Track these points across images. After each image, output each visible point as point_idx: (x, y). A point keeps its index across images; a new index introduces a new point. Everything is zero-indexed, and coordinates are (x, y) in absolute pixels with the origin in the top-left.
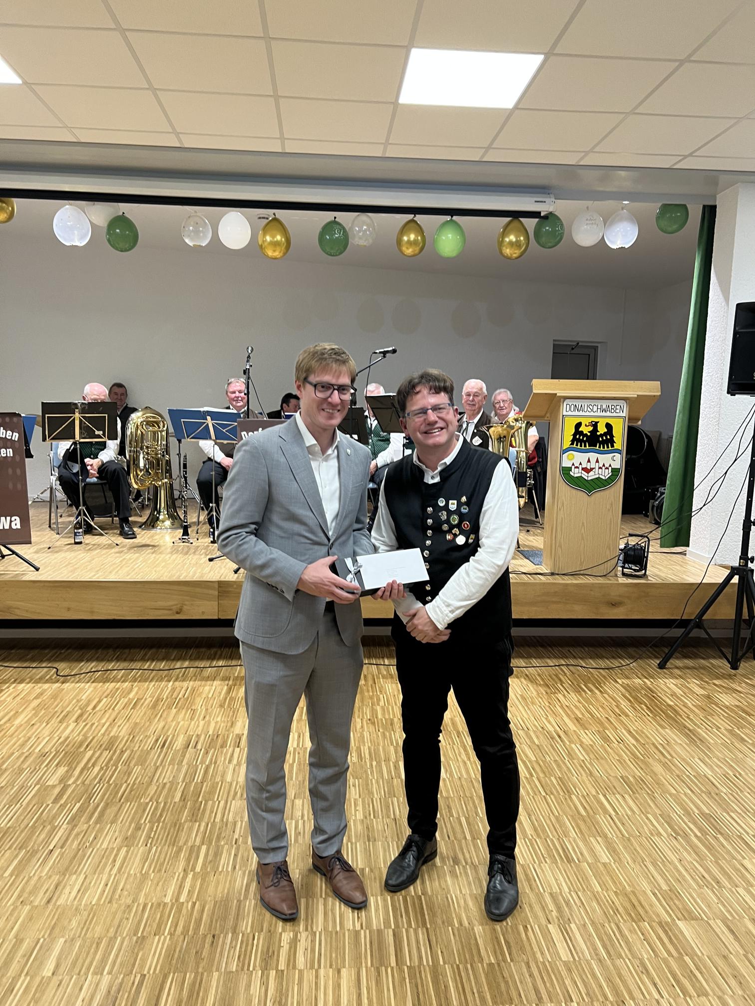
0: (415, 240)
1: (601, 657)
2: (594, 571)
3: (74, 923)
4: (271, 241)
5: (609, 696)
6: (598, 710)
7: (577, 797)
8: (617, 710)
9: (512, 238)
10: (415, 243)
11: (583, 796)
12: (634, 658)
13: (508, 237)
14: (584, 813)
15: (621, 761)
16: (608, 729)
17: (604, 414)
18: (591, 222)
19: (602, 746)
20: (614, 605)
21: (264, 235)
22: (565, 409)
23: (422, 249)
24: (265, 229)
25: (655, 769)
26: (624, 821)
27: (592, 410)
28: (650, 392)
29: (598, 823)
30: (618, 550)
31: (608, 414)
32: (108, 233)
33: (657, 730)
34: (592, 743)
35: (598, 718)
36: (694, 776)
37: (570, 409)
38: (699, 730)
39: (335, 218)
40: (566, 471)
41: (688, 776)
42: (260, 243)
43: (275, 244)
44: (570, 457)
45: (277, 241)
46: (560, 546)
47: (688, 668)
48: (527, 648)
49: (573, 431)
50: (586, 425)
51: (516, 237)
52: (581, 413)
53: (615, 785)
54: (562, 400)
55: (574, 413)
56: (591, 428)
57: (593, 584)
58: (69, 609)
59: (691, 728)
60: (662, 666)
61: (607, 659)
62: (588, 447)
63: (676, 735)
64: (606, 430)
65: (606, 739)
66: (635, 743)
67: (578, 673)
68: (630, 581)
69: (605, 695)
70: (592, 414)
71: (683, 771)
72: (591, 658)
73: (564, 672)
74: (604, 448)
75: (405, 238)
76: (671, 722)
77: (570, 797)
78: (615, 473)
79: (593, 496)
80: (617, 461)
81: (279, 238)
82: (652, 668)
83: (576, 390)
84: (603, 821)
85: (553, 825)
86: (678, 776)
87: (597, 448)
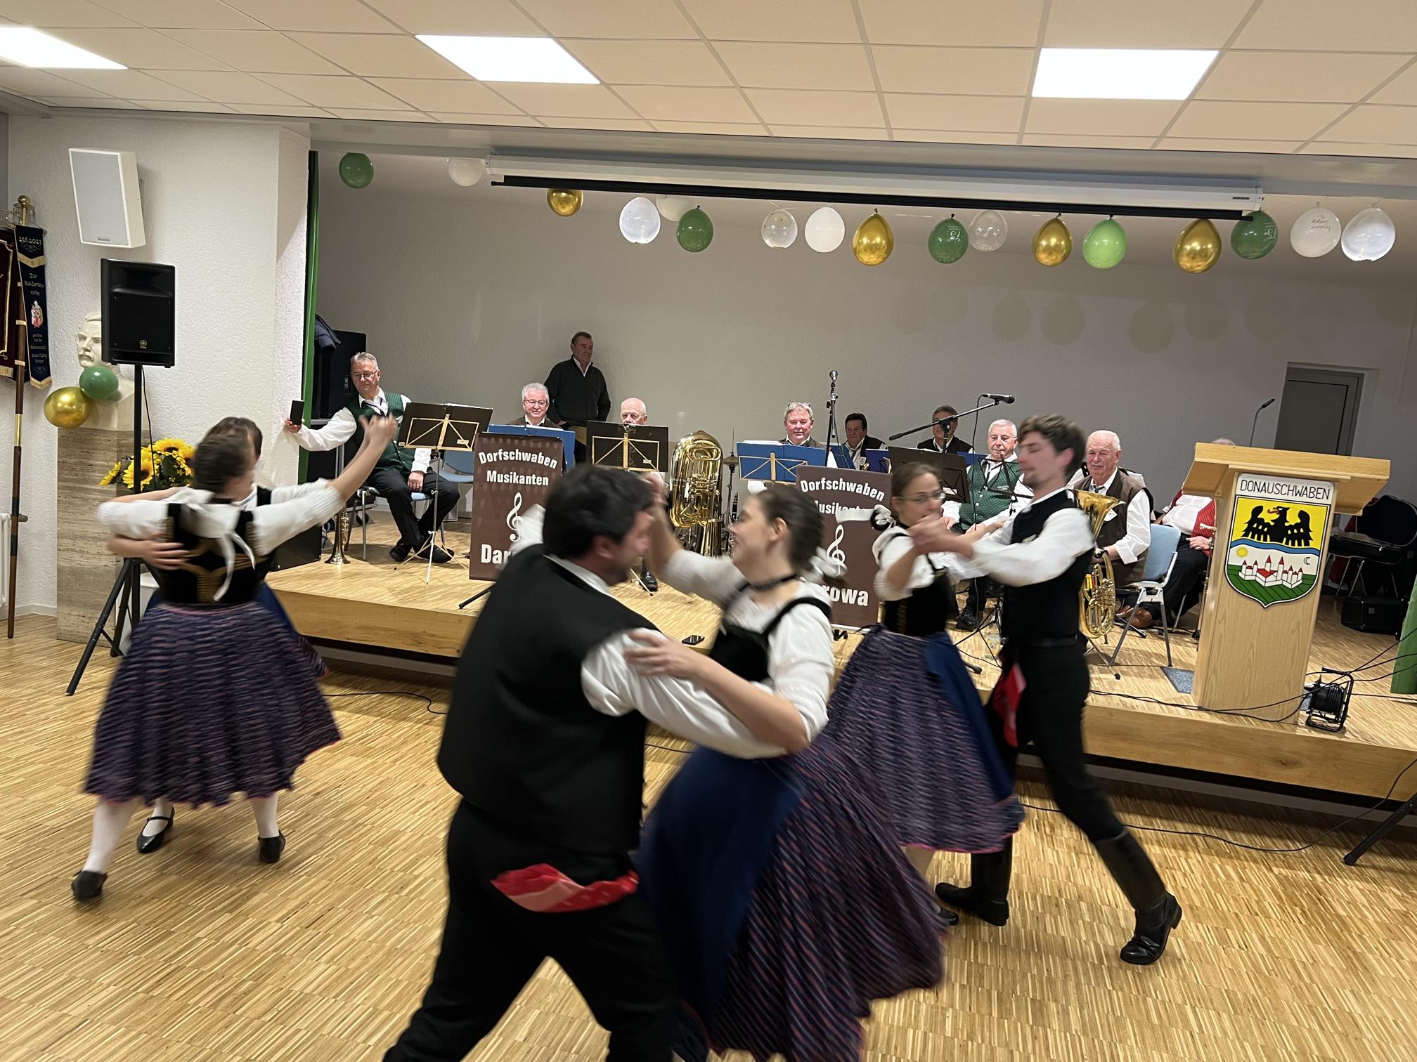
0: (1056, 246)
1: (1261, 833)
2: (1263, 714)
3: (550, 999)
4: (868, 244)
5: (1252, 887)
6: (1227, 902)
7: (1155, 1001)
8: (1256, 908)
9: (1196, 245)
10: (1056, 249)
11: (1163, 1002)
12: (1311, 843)
13: (1190, 245)
14: (1156, 1021)
15: (1235, 972)
16: (1232, 929)
17: (1298, 498)
18: (1318, 224)
19: (1215, 949)
20: (1284, 763)
21: (861, 237)
22: (1239, 487)
23: (1065, 258)
24: (864, 228)
25: (1278, 992)
26: (1208, 1043)
27: (1280, 492)
28: (1373, 474)
29: (1170, 1036)
30: (1302, 688)
31: (1304, 499)
32: (680, 230)
33: (1305, 942)
34: (1201, 941)
35: (1223, 911)
36: (1334, 1011)
37: (1247, 488)
38: (1370, 956)
39: (953, 215)
40: (1234, 571)
41: (1324, 1010)
42: (855, 244)
43: (872, 248)
44: (1242, 552)
45: (876, 245)
46: (1215, 672)
47: (1392, 870)
48: (1154, 803)
49: (1250, 517)
50: (1269, 511)
51: (1202, 245)
52: (1263, 494)
53: (1213, 998)
54: (1236, 474)
55: (1252, 494)
56: (1276, 516)
57: (1254, 730)
59: (1358, 950)
60: (1349, 861)
61: (1269, 837)
62: (1268, 541)
63: (1332, 956)
64: (1299, 521)
65: (1224, 941)
66: (1264, 953)
67: (1217, 848)
68: (1314, 734)
69: (1247, 885)
70: (1280, 496)
71: (1321, 1003)
72: (1244, 832)
73: (1196, 843)
74: (1293, 544)
75: (1044, 243)
76: (1330, 937)
77: (1145, 1001)
78: (1306, 582)
79: (1271, 610)
80: (1311, 564)
81: (878, 240)
82: (1335, 861)
83: (1258, 462)
84: (1179, 1037)
85: (1109, 1025)
86: (1310, 1006)
87: (1283, 544)
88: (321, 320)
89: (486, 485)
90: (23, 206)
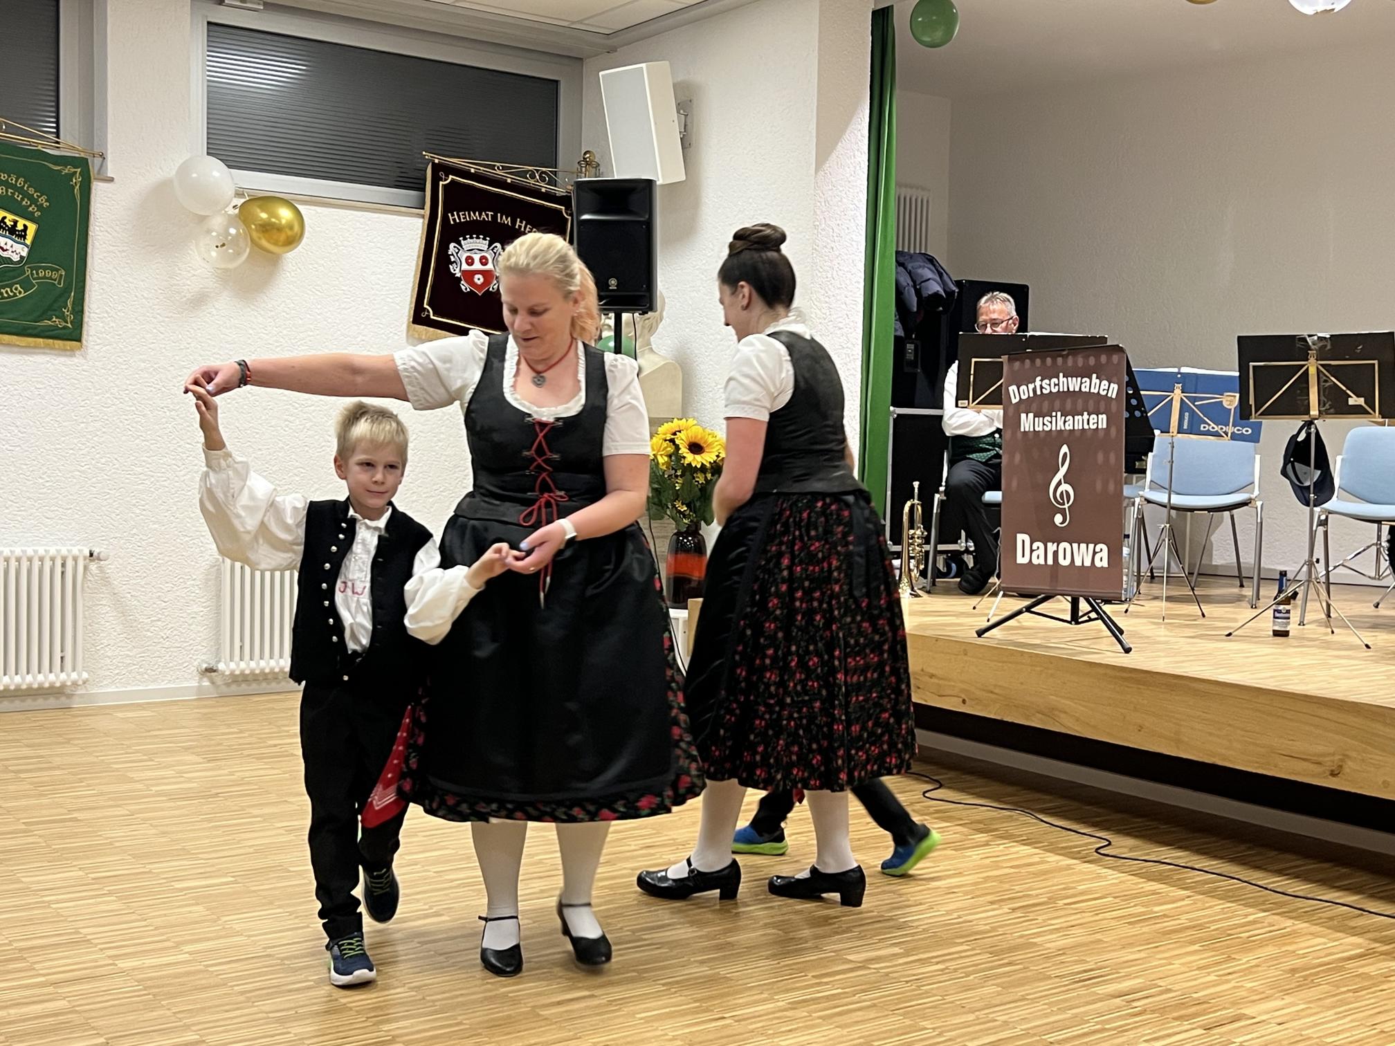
58: (1140, 728)
88: (931, 260)
89: (1019, 436)
90: (587, 163)
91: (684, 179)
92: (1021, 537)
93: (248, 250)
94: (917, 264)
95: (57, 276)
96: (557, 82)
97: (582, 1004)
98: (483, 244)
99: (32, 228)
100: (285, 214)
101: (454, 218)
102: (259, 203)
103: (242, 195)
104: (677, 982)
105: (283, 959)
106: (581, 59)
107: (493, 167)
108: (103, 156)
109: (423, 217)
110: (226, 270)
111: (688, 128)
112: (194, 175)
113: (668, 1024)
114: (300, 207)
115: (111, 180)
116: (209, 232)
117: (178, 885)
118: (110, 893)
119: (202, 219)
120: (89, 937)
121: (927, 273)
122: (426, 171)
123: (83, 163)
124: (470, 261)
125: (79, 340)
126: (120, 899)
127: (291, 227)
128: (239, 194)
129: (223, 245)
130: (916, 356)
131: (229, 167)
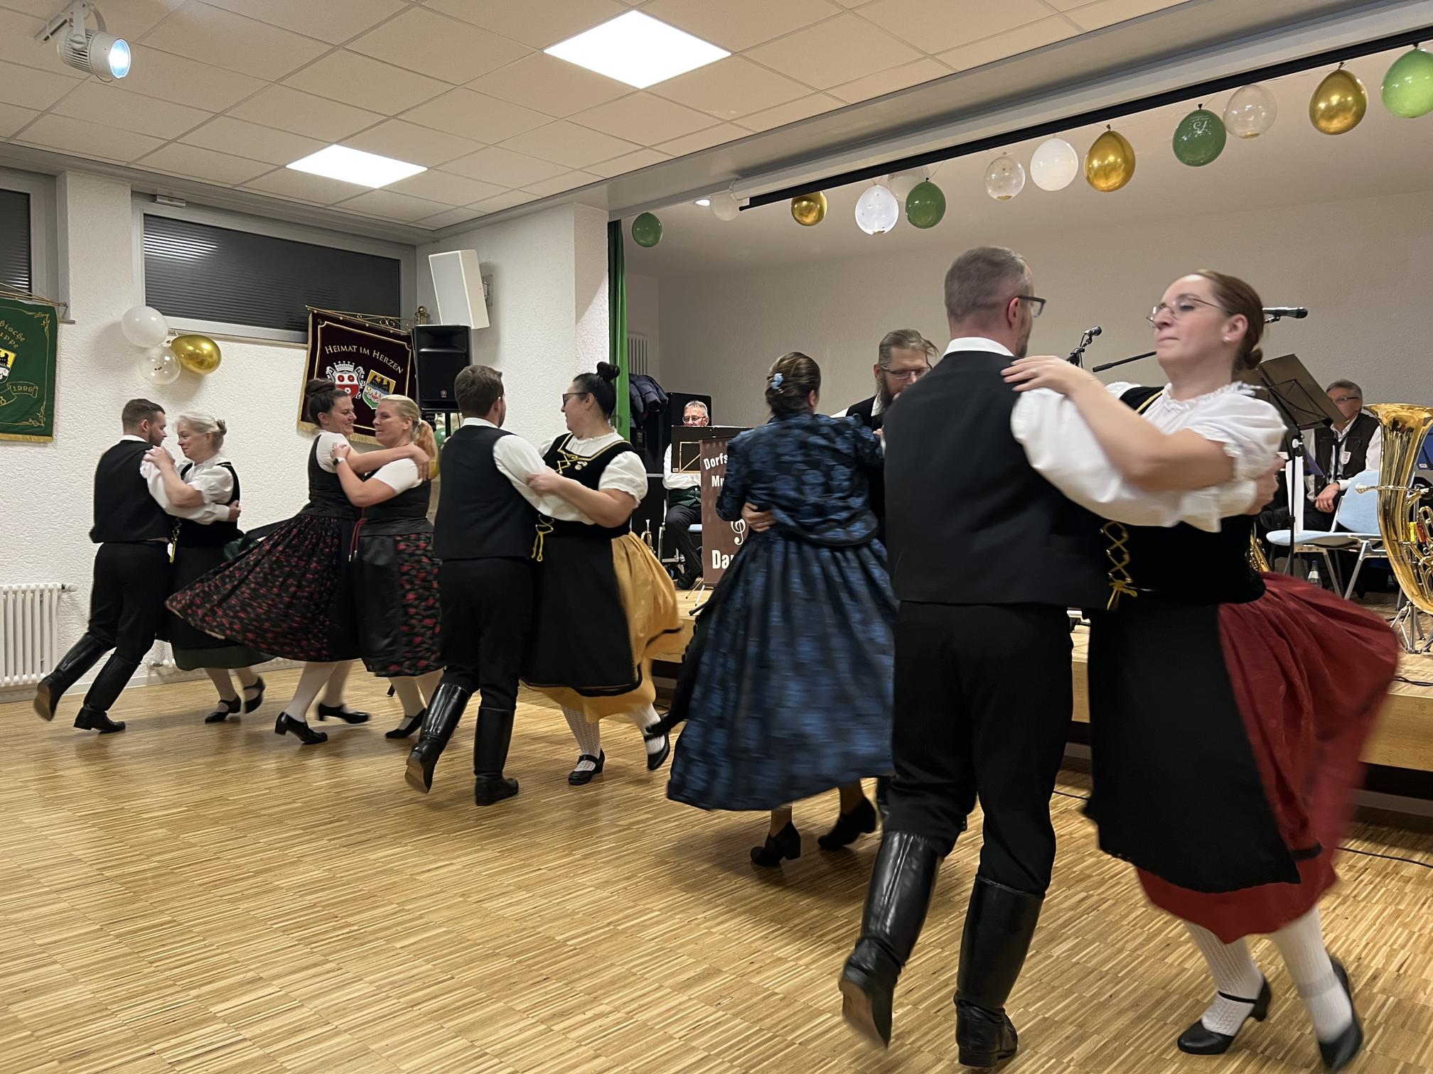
4: (1100, 166)
10: (1342, 108)
39: (1200, 106)
75: (1324, 105)
81: (1112, 158)
88: (651, 380)
89: (711, 489)
90: (421, 315)
91: (488, 325)
92: (715, 552)
93: (179, 372)
94: (642, 382)
95: (32, 390)
96: (398, 260)
97: (445, 870)
98: (350, 367)
99: (12, 356)
100: (206, 347)
101: (329, 349)
102: (188, 339)
103: (174, 334)
104: (508, 850)
105: (229, 859)
106: (414, 247)
107: (355, 316)
108: (66, 305)
109: (307, 349)
110: (163, 386)
111: (491, 293)
112: (137, 320)
113: (504, 877)
114: (216, 342)
115: (73, 322)
116: (149, 359)
117: (145, 816)
118: (93, 826)
119: (144, 350)
120: (79, 857)
121: (649, 388)
122: (308, 318)
123: (51, 311)
124: (341, 378)
125: (50, 434)
126: (101, 829)
127: (211, 356)
128: (171, 333)
129: (160, 368)
130: (644, 440)
131: (163, 314)
